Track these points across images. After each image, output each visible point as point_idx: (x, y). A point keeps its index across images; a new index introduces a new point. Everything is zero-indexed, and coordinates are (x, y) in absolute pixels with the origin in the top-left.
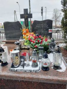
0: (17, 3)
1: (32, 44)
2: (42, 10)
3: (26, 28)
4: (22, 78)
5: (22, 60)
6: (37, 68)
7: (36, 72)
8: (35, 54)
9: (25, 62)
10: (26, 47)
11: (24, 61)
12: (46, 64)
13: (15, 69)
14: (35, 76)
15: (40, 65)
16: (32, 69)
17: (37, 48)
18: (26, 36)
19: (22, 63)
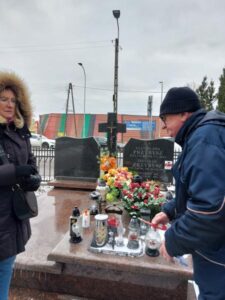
0: (81, 64)
1: (126, 201)
2: (150, 103)
3: (110, 156)
4: (113, 264)
5: (110, 233)
6: (138, 251)
7: (136, 256)
8: (135, 223)
9: (116, 239)
10: (117, 209)
11: (114, 237)
12: (154, 244)
13: (100, 249)
14: (134, 263)
15: (143, 247)
16: (129, 251)
17: (137, 210)
18: (108, 175)
19: (111, 239)
